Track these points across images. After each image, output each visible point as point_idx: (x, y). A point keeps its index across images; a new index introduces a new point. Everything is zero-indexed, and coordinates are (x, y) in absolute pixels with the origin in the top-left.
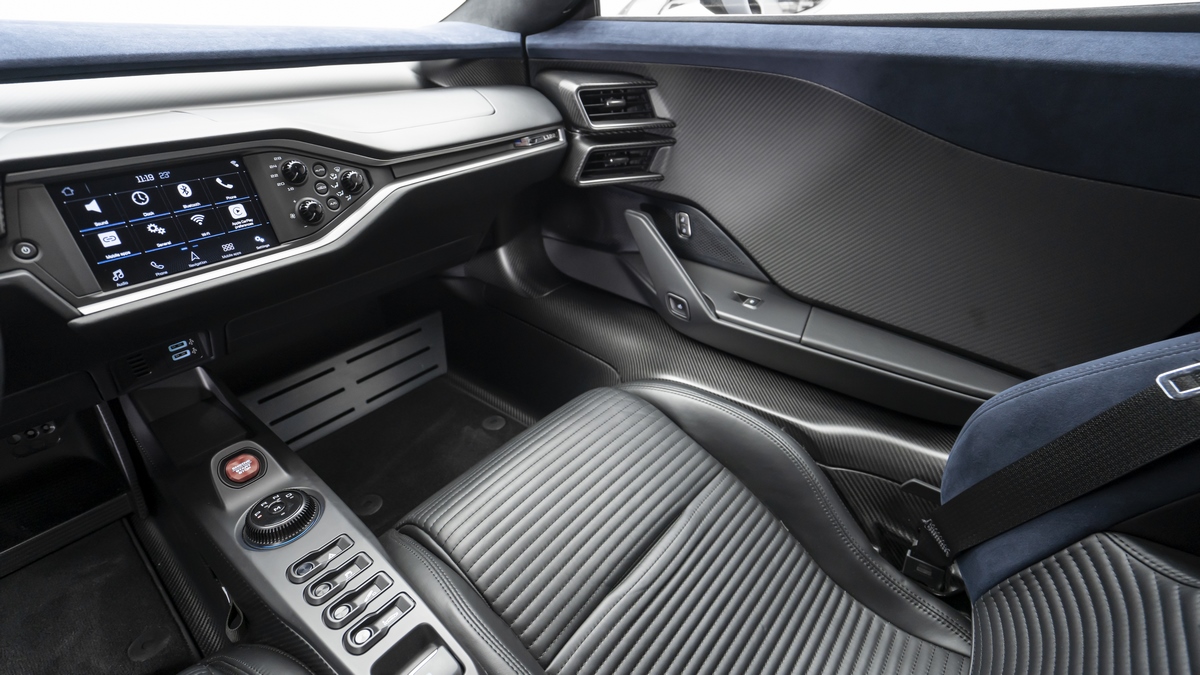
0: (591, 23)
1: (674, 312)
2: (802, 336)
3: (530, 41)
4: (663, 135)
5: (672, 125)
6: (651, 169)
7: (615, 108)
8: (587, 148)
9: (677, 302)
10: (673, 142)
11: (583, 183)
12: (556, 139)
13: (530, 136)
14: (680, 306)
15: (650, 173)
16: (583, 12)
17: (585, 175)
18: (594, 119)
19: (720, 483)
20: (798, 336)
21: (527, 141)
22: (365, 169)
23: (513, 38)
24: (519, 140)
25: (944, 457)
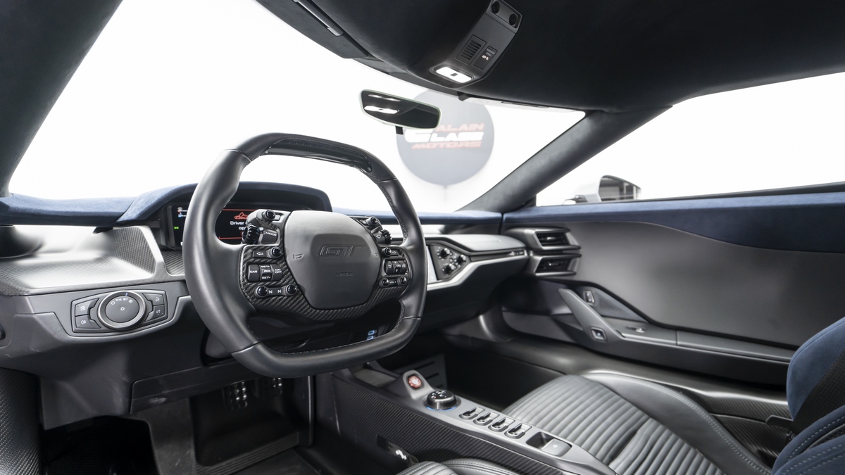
0: (534, 208)
1: (597, 337)
2: (677, 341)
3: (506, 216)
4: (575, 253)
5: (579, 248)
6: (569, 269)
7: (550, 241)
8: (539, 258)
9: (597, 332)
10: (580, 256)
11: (538, 274)
12: (523, 254)
13: (515, 252)
14: (599, 334)
15: (568, 271)
16: (530, 204)
17: (537, 271)
18: (543, 245)
19: (650, 424)
20: (674, 342)
21: (513, 254)
22: (469, 257)
23: (499, 215)
24: (510, 252)
25: (785, 403)
